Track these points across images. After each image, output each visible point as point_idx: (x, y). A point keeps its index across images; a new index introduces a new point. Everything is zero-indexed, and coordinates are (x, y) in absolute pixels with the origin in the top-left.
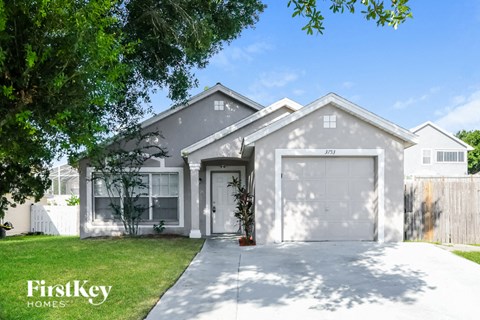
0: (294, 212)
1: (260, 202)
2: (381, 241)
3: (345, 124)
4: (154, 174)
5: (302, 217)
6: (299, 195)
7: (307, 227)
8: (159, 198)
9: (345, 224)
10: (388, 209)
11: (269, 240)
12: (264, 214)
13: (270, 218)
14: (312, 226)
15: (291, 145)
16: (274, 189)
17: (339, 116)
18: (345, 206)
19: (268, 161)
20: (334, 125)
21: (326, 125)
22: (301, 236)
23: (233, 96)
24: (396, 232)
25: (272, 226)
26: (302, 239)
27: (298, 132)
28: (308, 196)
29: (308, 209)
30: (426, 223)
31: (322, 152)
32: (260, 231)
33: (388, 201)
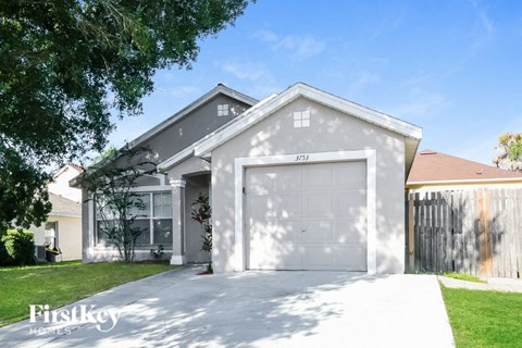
0: (263, 234)
1: (218, 223)
2: (371, 272)
3: (321, 121)
4: (155, 194)
5: (272, 241)
6: (269, 214)
7: (278, 253)
8: (161, 220)
9: (328, 250)
10: (381, 229)
11: (228, 268)
12: (222, 238)
13: (229, 242)
14: (285, 252)
15: (254, 152)
16: (233, 207)
17: (314, 111)
18: (327, 225)
19: (226, 173)
20: (307, 124)
21: (297, 124)
22: (271, 264)
23: (236, 97)
24: (393, 261)
25: (232, 251)
26: (273, 268)
27: (262, 136)
28: (280, 214)
29: (280, 231)
30: (481, 248)
31: (292, 159)
32: (217, 257)
33: (382, 219)
